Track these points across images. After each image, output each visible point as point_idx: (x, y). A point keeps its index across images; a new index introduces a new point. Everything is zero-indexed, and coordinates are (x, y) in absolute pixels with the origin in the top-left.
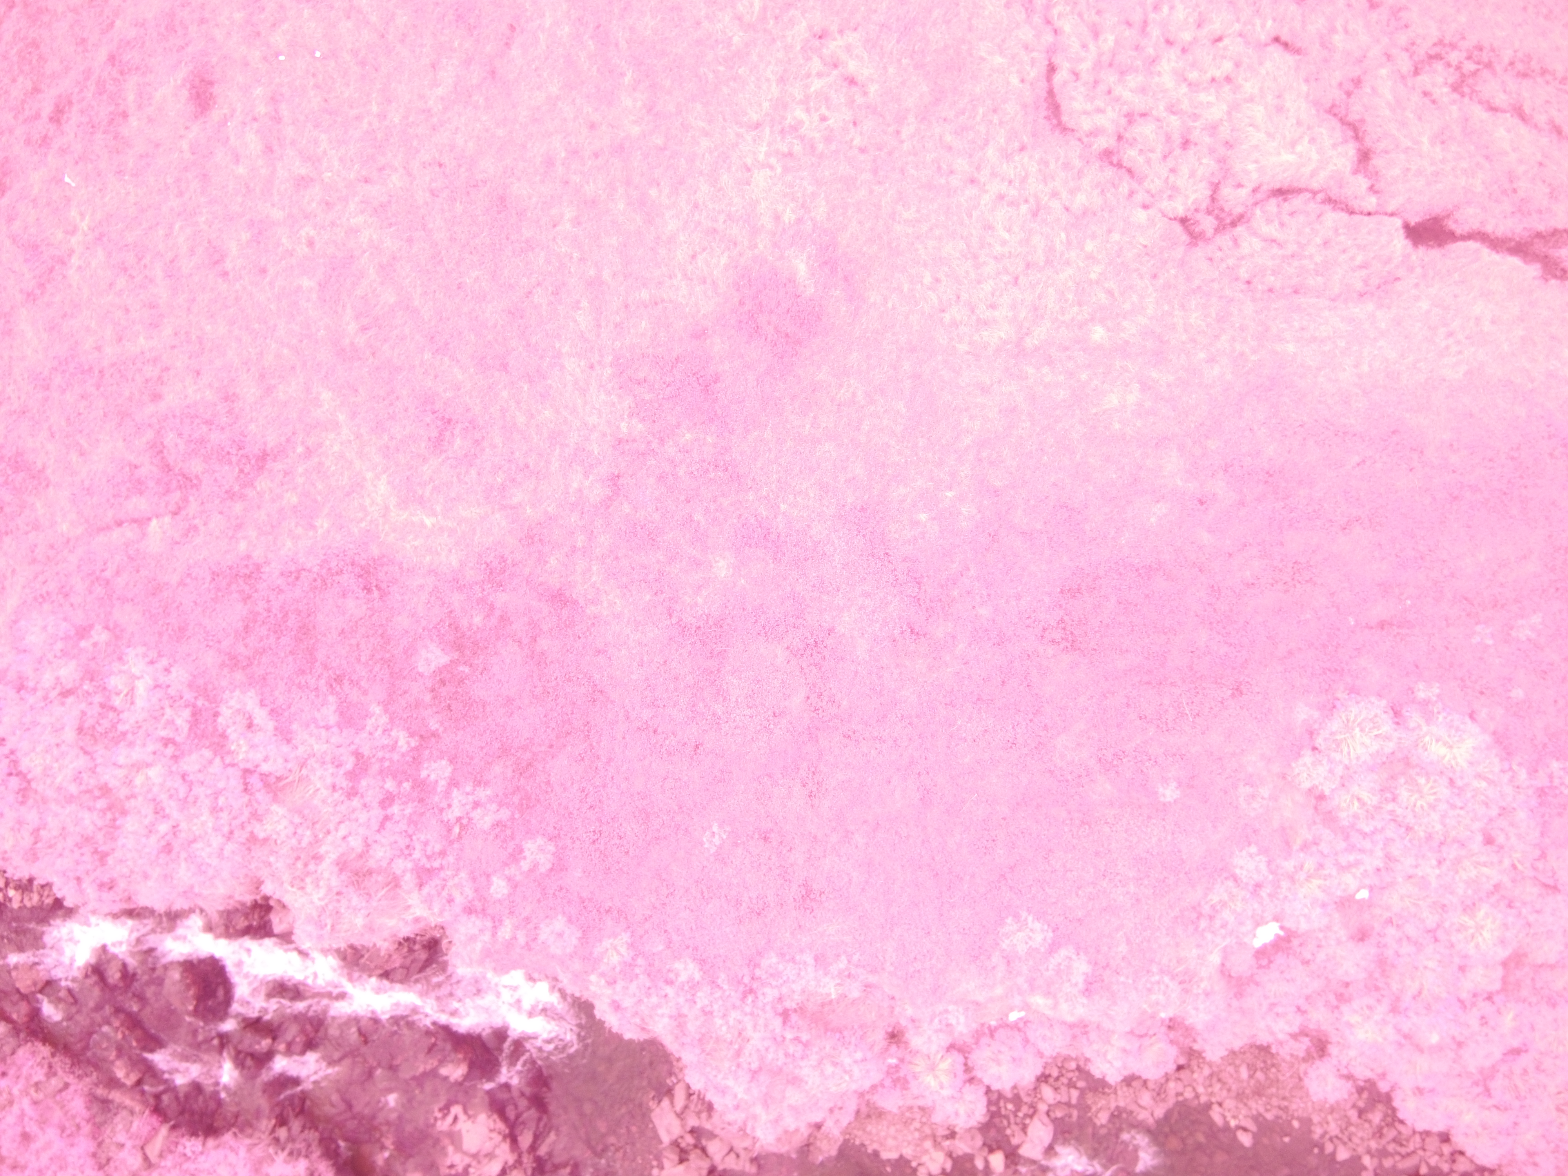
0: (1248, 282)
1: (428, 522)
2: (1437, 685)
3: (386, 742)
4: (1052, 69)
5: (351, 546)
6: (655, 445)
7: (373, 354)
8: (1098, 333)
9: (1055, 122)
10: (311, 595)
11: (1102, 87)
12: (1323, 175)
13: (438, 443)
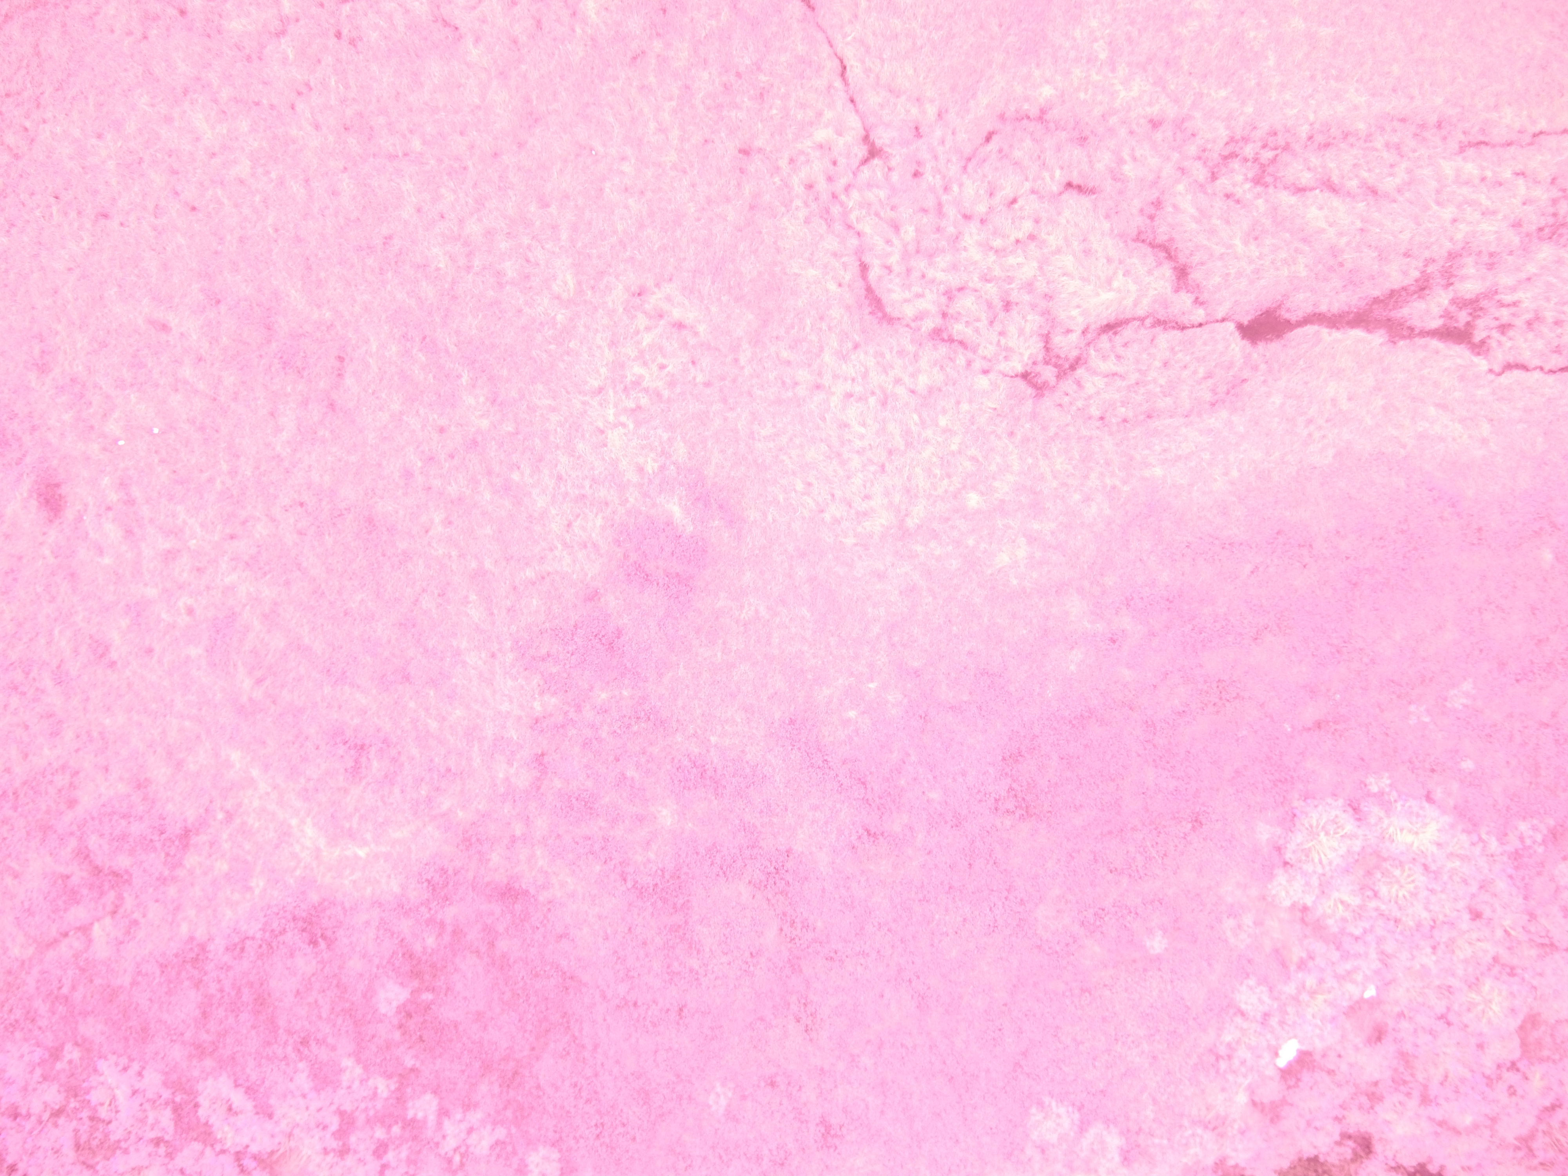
0: (1102, 418)
1: (362, 853)
2: (1387, 774)
3: (365, 1094)
4: (864, 268)
5: (289, 900)
6: (572, 714)
7: (274, 702)
8: (973, 500)
9: (880, 315)
10: (259, 963)
11: (916, 274)
12: (1145, 301)
13: (355, 771)
